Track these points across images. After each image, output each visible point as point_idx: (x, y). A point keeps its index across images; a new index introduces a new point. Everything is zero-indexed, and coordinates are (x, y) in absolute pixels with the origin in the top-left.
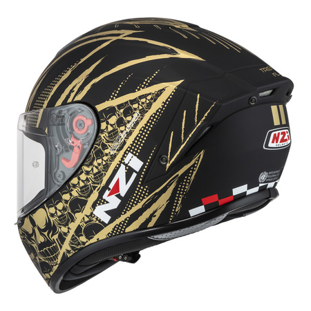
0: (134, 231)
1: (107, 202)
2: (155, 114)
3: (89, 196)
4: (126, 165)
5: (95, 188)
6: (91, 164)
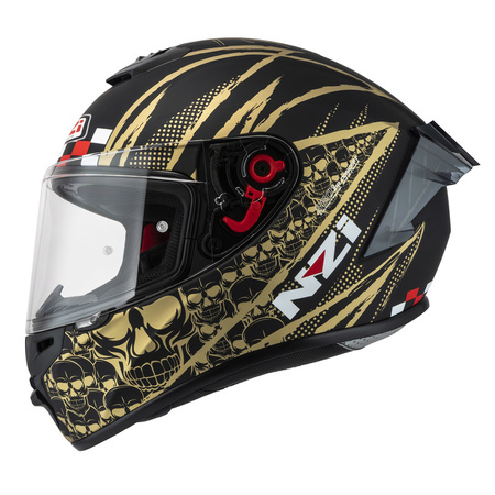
0: (328, 332)
1: (300, 286)
2: (378, 163)
3: (272, 275)
4: (338, 232)
5: (284, 263)
6: (285, 227)
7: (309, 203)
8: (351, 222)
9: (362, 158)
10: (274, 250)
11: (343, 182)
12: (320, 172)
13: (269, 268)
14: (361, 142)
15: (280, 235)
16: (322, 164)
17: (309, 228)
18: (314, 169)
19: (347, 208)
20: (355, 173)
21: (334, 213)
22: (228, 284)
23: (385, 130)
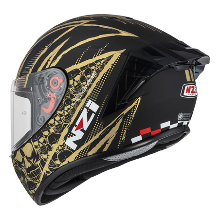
7: (72, 97)
8: (93, 103)
9: (98, 72)
10: (60, 120)
11: (88, 84)
12: (77, 82)
13: (60, 128)
14: (98, 63)
15: (62, 113)
16: (78, 78)
17: (74, 108)
18: (74, 80)
19: (90, 97)
20: (94, 79)
21: (84, 100)
22: (46, 136)
23: (112, 56)
